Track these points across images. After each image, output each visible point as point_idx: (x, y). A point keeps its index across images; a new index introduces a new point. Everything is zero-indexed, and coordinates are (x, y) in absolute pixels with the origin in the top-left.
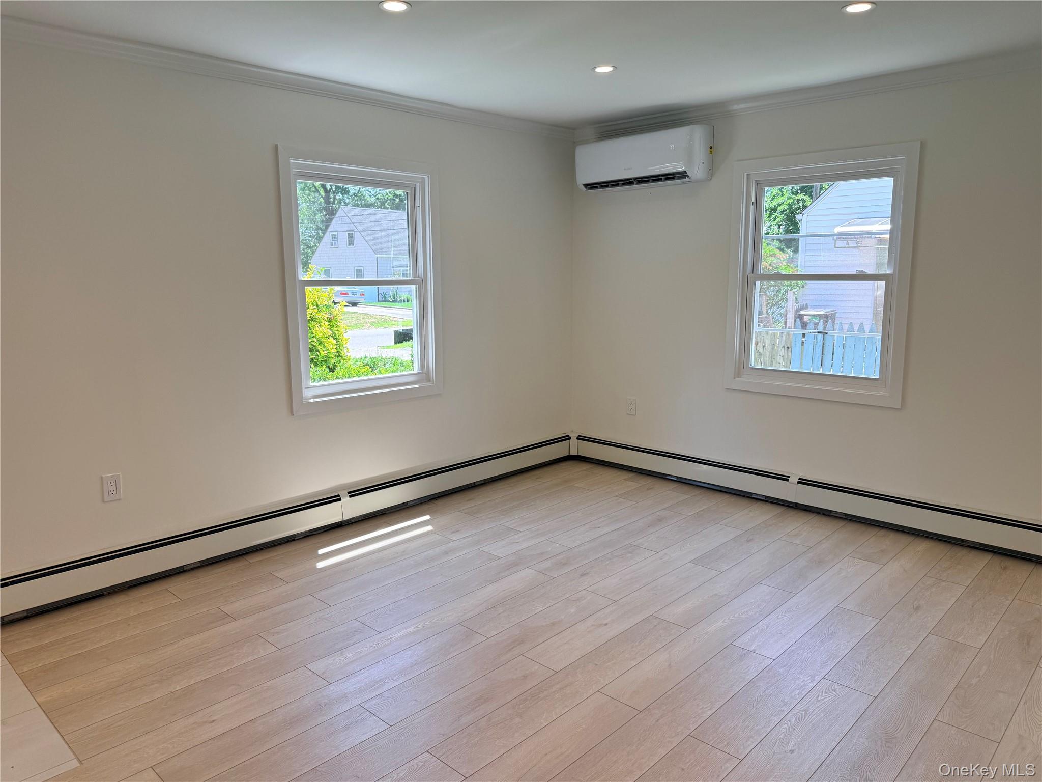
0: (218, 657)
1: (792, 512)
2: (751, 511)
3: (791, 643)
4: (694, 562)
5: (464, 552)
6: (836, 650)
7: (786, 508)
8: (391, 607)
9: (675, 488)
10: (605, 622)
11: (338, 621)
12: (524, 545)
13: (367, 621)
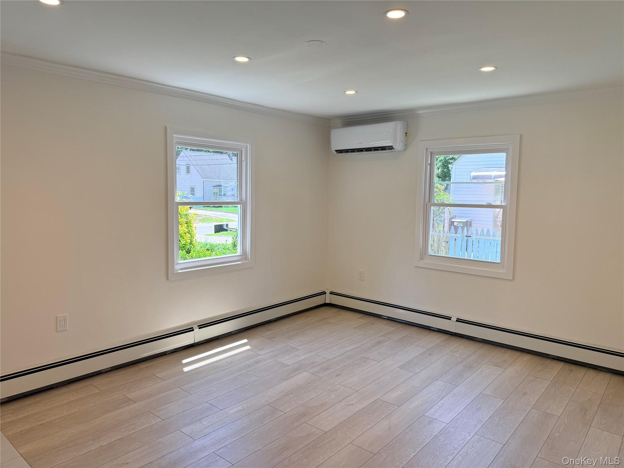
0: (127, 425)
1: (454, 338)
2: (430, 337)
3: (457, 414)
4: (401, 367)
5: (267, 362)
6: (481, 418)
7: (450, 335)
8: (227, 394)
9: (386, 323)
10: (352, 403)
11: (196, 403)
12: (303, 357)
13: (214, 403)
